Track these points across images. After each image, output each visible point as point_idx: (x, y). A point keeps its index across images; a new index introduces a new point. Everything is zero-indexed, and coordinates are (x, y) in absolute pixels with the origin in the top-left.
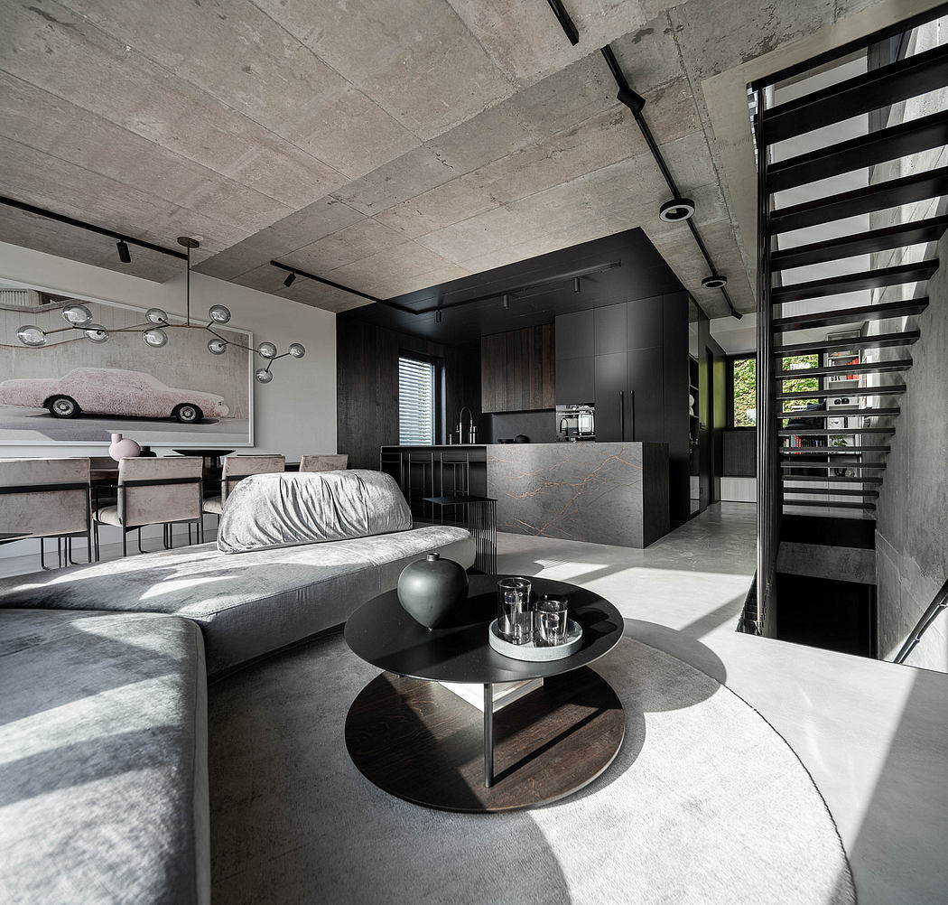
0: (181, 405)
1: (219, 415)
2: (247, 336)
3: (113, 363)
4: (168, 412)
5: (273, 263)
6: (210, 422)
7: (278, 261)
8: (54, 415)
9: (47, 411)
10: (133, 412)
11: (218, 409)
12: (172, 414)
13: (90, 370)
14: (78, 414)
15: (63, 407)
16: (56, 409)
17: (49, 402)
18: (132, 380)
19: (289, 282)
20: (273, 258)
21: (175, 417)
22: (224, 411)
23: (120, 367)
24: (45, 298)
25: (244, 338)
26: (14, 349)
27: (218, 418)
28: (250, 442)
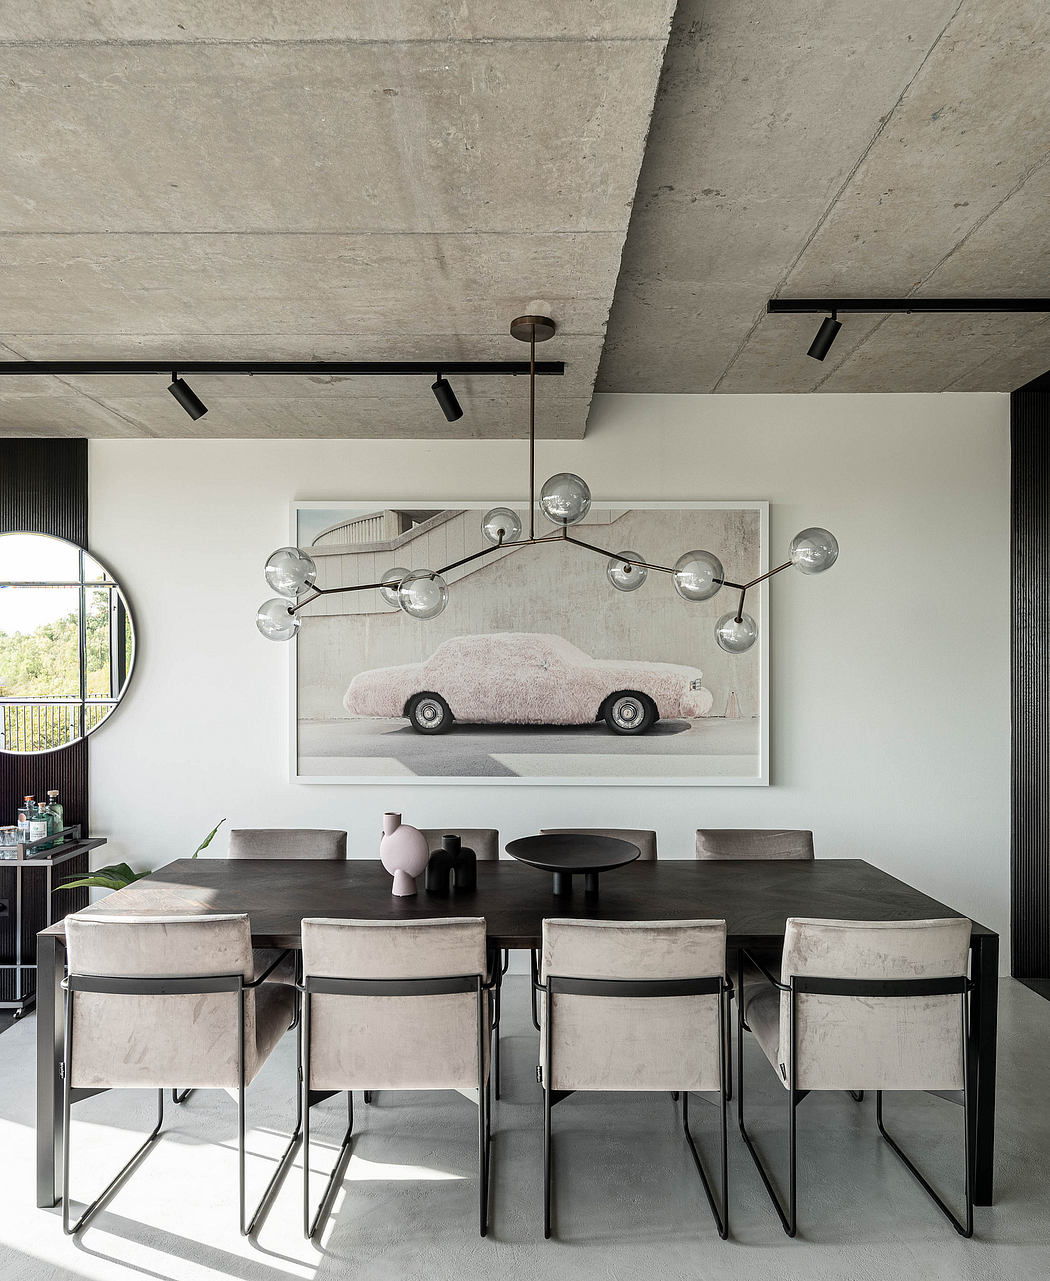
0: (615, 696)
1: (690, 712)
2: (757, 512)
3: (501, 622)
4: (591, 713)
5: (777, 306)
6: (672, 729)
7: (784, 294)
8: (417, 729)
9: (407, 722)
10: (532, 716)
11: (689, 698)
12: (599, 717)
13: (467, 640)
14: (450, 725)
15: (429, 714)
16: (420, 718)
17: (410, 707)
18: (530, 652)
19: (820, 348)
20: (767, 292)
21: (603, 723)
22: (701, 701)
23: (511, 628)
24: (407, 519)
25: (748, 519)
26: (368, 619)
27: (689, 720)
28: (762, 774)
